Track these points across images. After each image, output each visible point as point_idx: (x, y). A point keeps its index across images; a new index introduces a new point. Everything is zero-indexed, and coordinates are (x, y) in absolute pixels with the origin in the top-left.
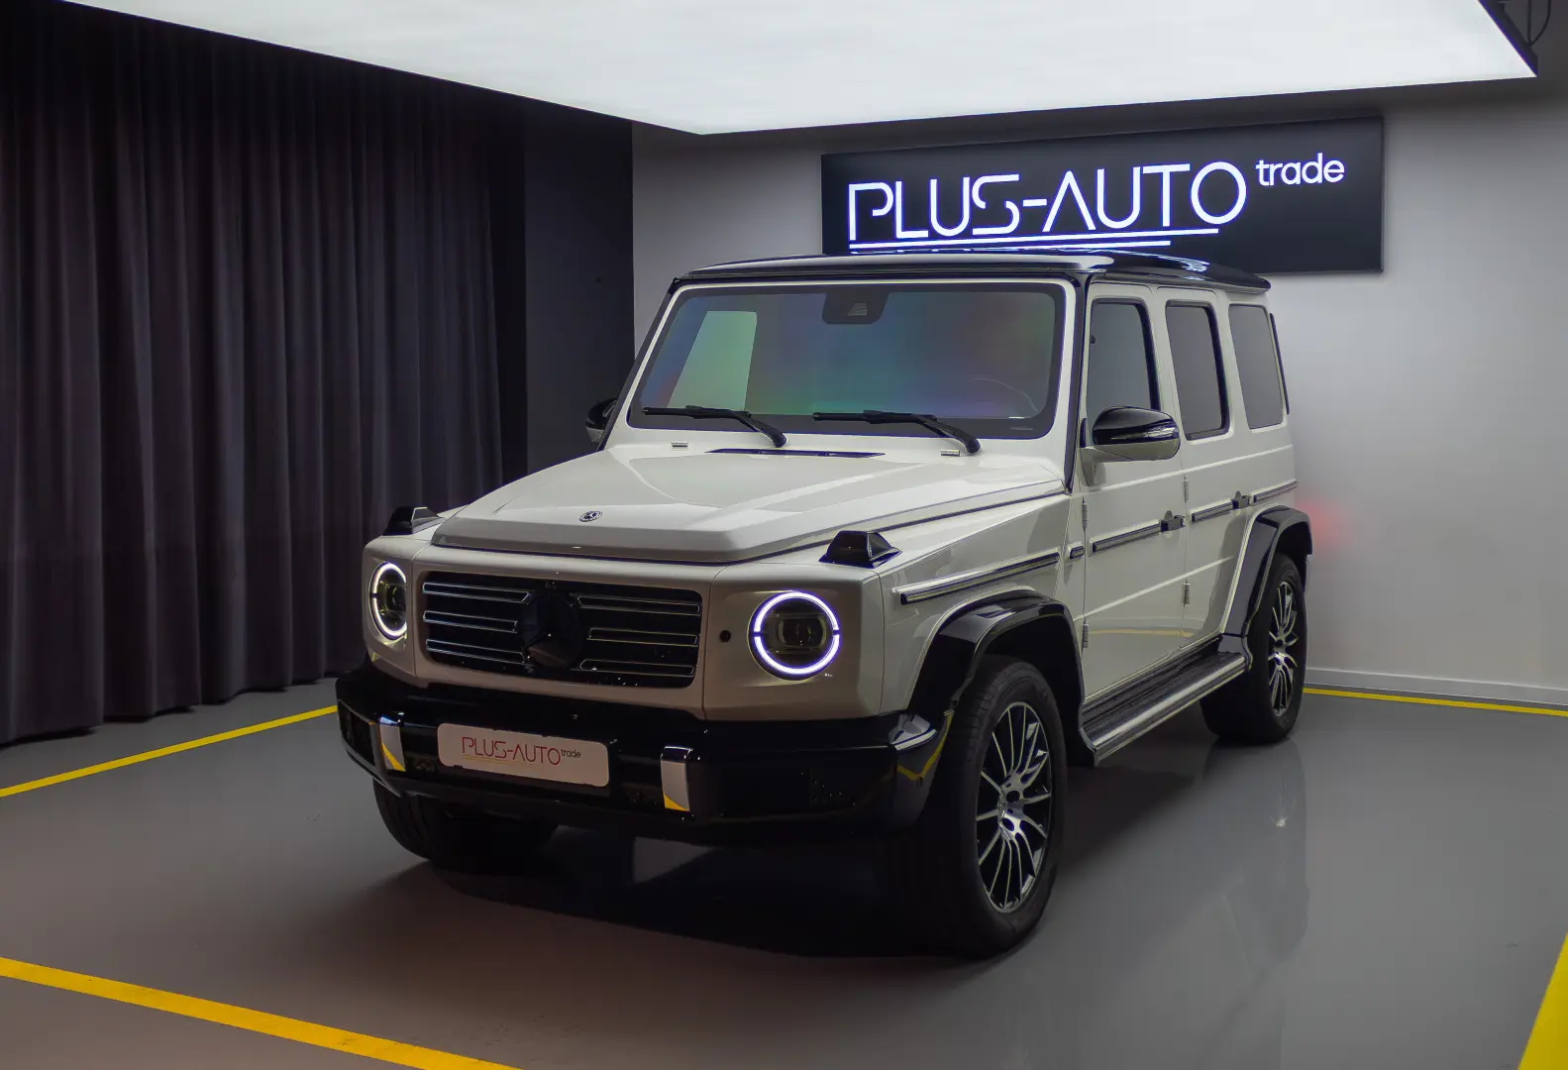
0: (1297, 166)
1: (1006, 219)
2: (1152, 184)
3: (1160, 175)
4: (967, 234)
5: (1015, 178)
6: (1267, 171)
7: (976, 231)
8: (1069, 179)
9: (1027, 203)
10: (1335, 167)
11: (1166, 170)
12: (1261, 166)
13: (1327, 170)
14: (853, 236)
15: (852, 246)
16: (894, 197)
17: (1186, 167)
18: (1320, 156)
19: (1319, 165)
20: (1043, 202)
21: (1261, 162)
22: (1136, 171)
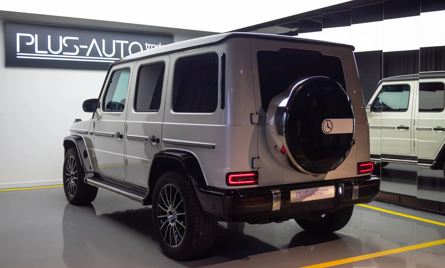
0: (155, 45)
1: (74, 51)
2: (118, 45)
3: (120, 44)
4: (61, 54)
5: (77, 38)
6: (148, 46)
7: (64, 53)
8: (94, 41)
9: (81, 47)
11: (122, 42)
12: (146, 44)
14: (18, 50)
15: (18, 54)
16: (34, 40)
17: (127, 42)
18: (160, 44)
20: (86, 47)
21: (146, 43)
22: (114, 41)
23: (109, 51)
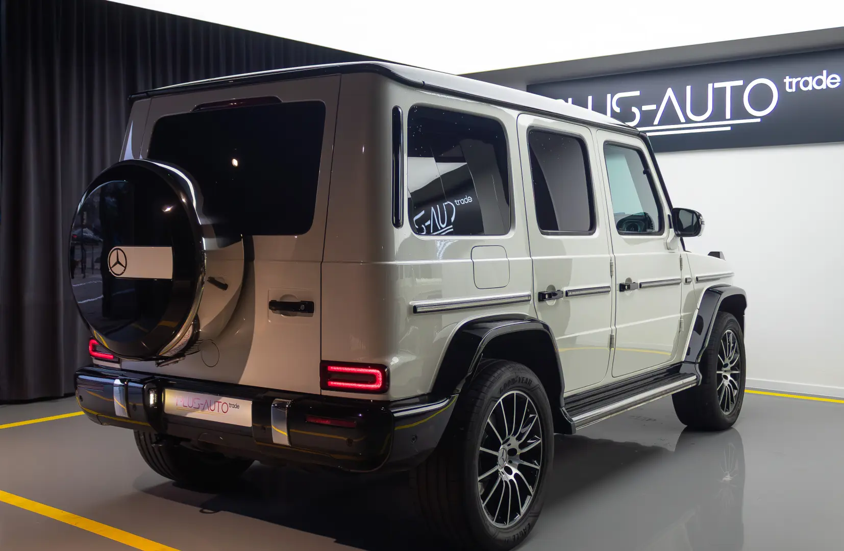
0: (810, 79)
2: (719, 94)
3: (725, 88)
5: (637, 93)
6: (791, 83)
8: (670, 93)
9: (645, 108)
10: (833, 78)
11: (728, 85)
12: (787, 80)
13: (829, 80)
17: (740, 83)
18: (825, 72)
19: (823, 78)
20: (653, 107)
21: (787, 77)
22: (710, 86)
23: (699, 108)
